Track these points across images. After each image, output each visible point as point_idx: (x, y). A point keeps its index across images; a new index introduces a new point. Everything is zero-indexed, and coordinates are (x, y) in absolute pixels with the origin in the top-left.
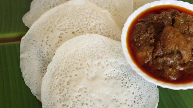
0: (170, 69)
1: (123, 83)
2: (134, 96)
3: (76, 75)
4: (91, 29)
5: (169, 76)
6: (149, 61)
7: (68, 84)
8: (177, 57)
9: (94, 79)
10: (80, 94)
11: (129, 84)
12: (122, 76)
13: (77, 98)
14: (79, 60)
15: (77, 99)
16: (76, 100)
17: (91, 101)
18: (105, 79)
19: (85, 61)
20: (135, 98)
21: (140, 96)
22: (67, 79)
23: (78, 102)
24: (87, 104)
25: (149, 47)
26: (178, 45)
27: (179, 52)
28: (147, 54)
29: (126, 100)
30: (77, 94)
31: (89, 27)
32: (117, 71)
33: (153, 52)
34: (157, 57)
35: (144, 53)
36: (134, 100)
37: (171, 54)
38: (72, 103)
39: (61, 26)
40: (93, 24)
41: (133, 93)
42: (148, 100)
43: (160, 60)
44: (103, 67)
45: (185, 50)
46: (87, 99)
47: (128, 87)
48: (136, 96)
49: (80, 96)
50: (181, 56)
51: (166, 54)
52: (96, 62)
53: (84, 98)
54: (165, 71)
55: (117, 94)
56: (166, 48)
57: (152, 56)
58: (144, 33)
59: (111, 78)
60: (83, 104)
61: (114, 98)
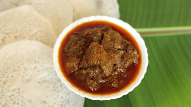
0: (92, 81)
1: (54, 87)
2: (62, 100)
3: (12, 77)
4: (32, 35)
5: (89, 87)
6: (75, 71)
7: (4, 83)
8: (99, 70)
9: (28, 81)
10: (13, 94)
11: (60, 89)
12: (55, 81)
13: (10, 97)
14: (18, 63)
15: (10, 98)
16: (8, 99)
17: (22, 101)
18: (39, 82)
19: (23, 64)
20: (63, 102)
21: (68, 100)
22: (4, 79)
23: (11, 101)
24: (18, 104)
25: (76, 59)
26: (100, 60)
27: (100, 67)
28: (74, 65)
29: (54, 103)
30: (10, 93)
31: (31, 34)
32: (51, 76)
33: (79, 64)
34: (82, 68)
35: (72, 64)
36: (61, 103)
37: (94, 67)
38: (4, 101)
39: (5, 30)
40: (35, 31)
41: (62, 98)
42: (74, 105)
43: (84, 72)
44: (38, 71)
45: (105, 65)
46: (19, 100)
47: (58, 91)
48: (64, 100)
49: (13, 95)
50: (102, 71)
51: (90, 67)
52: (33, 66)
53: (16, 97)
54: (86, 82)
55: (47, 97)
56: (89, 62)
57: (78, 67)
59: (44, 81)
60: (14, 103)
61: (43, 100)
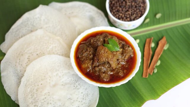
0: (104, 74)
1: (74, 86)
2: (82, 95)
3: (41, 84)
4: (49, 51)
5: (103, 79)
6: (90, 70)
7: (37, 91)
8: (108, 66)
9: (54, 86)
10: (45, 97)
11: (79, 87)
12: (74, 82)
13: (43, 99)
14: (43, 73)
15: (44, 101)
16: (43, 101)
17: (53, 101)
18: (62, 85)
19: (47, 73)
20: (83, 96)
21: (87, 94)
22: (36, 88)
24: (51, 104)
25: (89, 61)
26: (108, 58)
27: (108, 63)
28: (88, 65)
29: (77, 98)
30: (43, 97)
31: (48, 50)
32: (70, 79)
33: (92, 64)
34: (95, 67)
35: (86, 65)
36: (82, 97)
37: (104, 64)
38: (40, 103)
39: (28, 51)
40: (51, 47)
41: (82, 93)
42: (92, 96)
43: (97, 69)
44: (60, 77)
45: (112, 61)
46: (51, 100)
47: (78, 89)
48: (84, 95)
49: (45, 98)
50: (110, 65)
51: (101, 65)
52: (55, 74)
53: (48, 99)
54: (100, 76)
55: (71, 95)
56: (100, 61)
57: (92, 66)
58: (86, 51)
59: (66, 84)
60: (48, 103)
61: (69, 97)
